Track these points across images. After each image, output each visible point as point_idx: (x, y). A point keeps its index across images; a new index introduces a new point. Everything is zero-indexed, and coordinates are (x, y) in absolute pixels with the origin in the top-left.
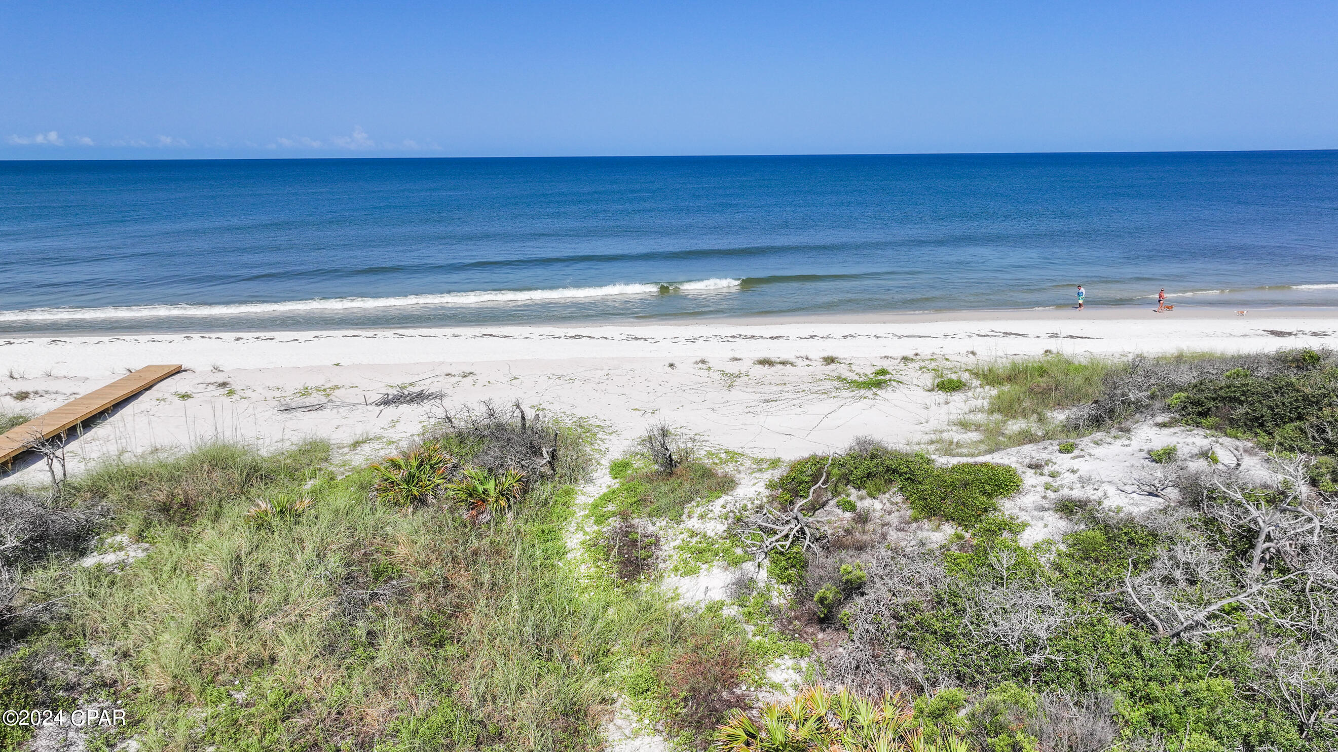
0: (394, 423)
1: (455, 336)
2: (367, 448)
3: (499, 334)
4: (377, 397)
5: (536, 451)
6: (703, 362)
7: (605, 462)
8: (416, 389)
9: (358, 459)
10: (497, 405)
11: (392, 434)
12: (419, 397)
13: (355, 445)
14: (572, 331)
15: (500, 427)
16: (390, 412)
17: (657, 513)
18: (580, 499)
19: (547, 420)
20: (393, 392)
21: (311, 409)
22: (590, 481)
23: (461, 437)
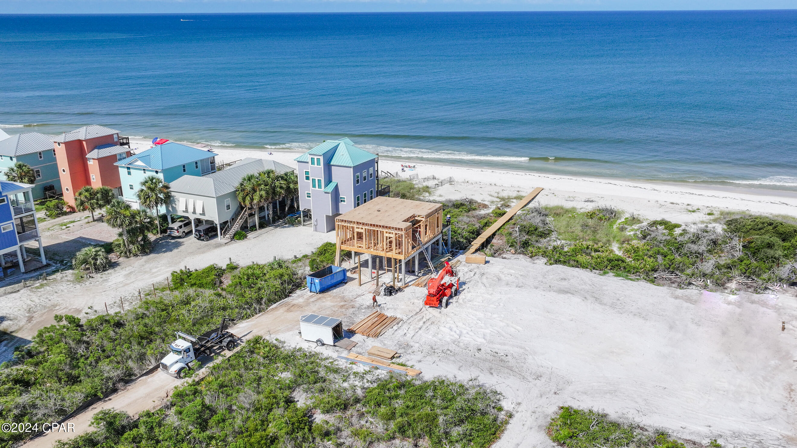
0: (587, 206)
1: (600, 182)
2: (583, 210)
3: (613, 183)
4: (584, 200)
5: (612, 213)
6: (657, 201)
7: (624, 218)
8: (591, 199)
9: (582, 211)
10: (607, 205)
11: (587, 208)
12: (592, 201)
13: (581, 209)
14: (636, 185)
15: (607, 209)
16: (586, 203)
17: (629, 225)
18: (618, 222)
19: (616, 209)
20: (587, 199)
21: (571, 201)
22: (620, 219)
23: (600, 210)
